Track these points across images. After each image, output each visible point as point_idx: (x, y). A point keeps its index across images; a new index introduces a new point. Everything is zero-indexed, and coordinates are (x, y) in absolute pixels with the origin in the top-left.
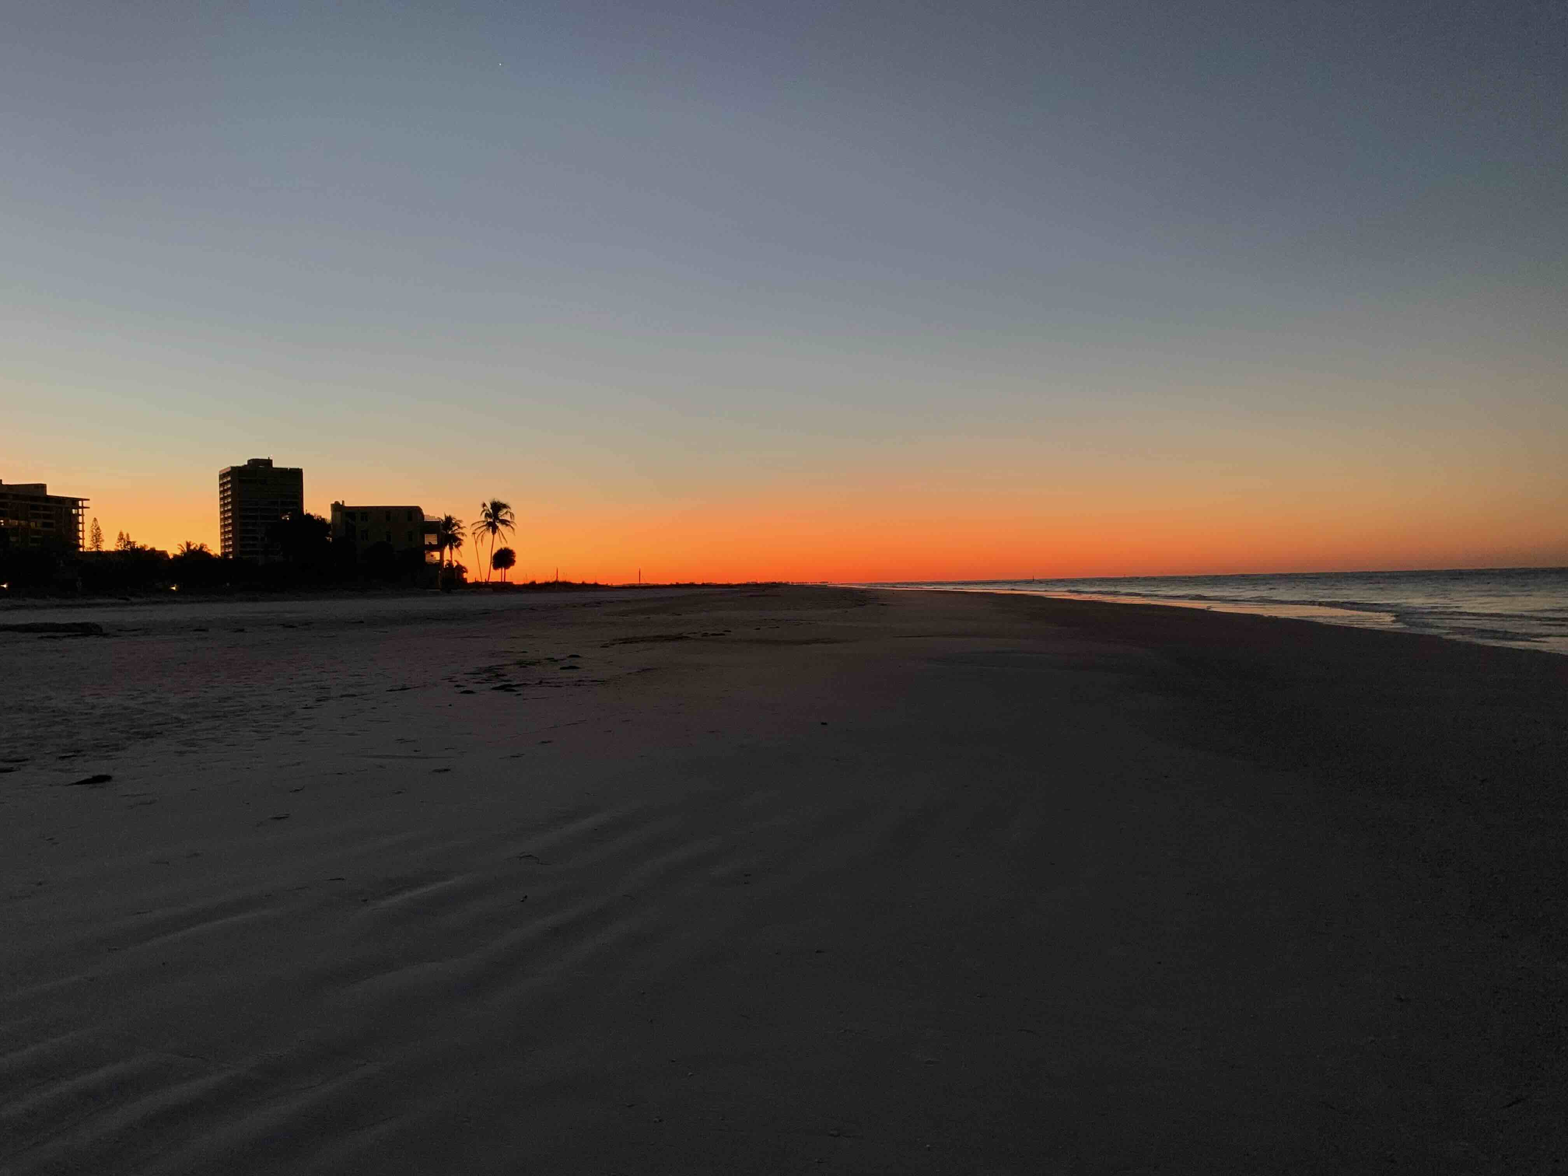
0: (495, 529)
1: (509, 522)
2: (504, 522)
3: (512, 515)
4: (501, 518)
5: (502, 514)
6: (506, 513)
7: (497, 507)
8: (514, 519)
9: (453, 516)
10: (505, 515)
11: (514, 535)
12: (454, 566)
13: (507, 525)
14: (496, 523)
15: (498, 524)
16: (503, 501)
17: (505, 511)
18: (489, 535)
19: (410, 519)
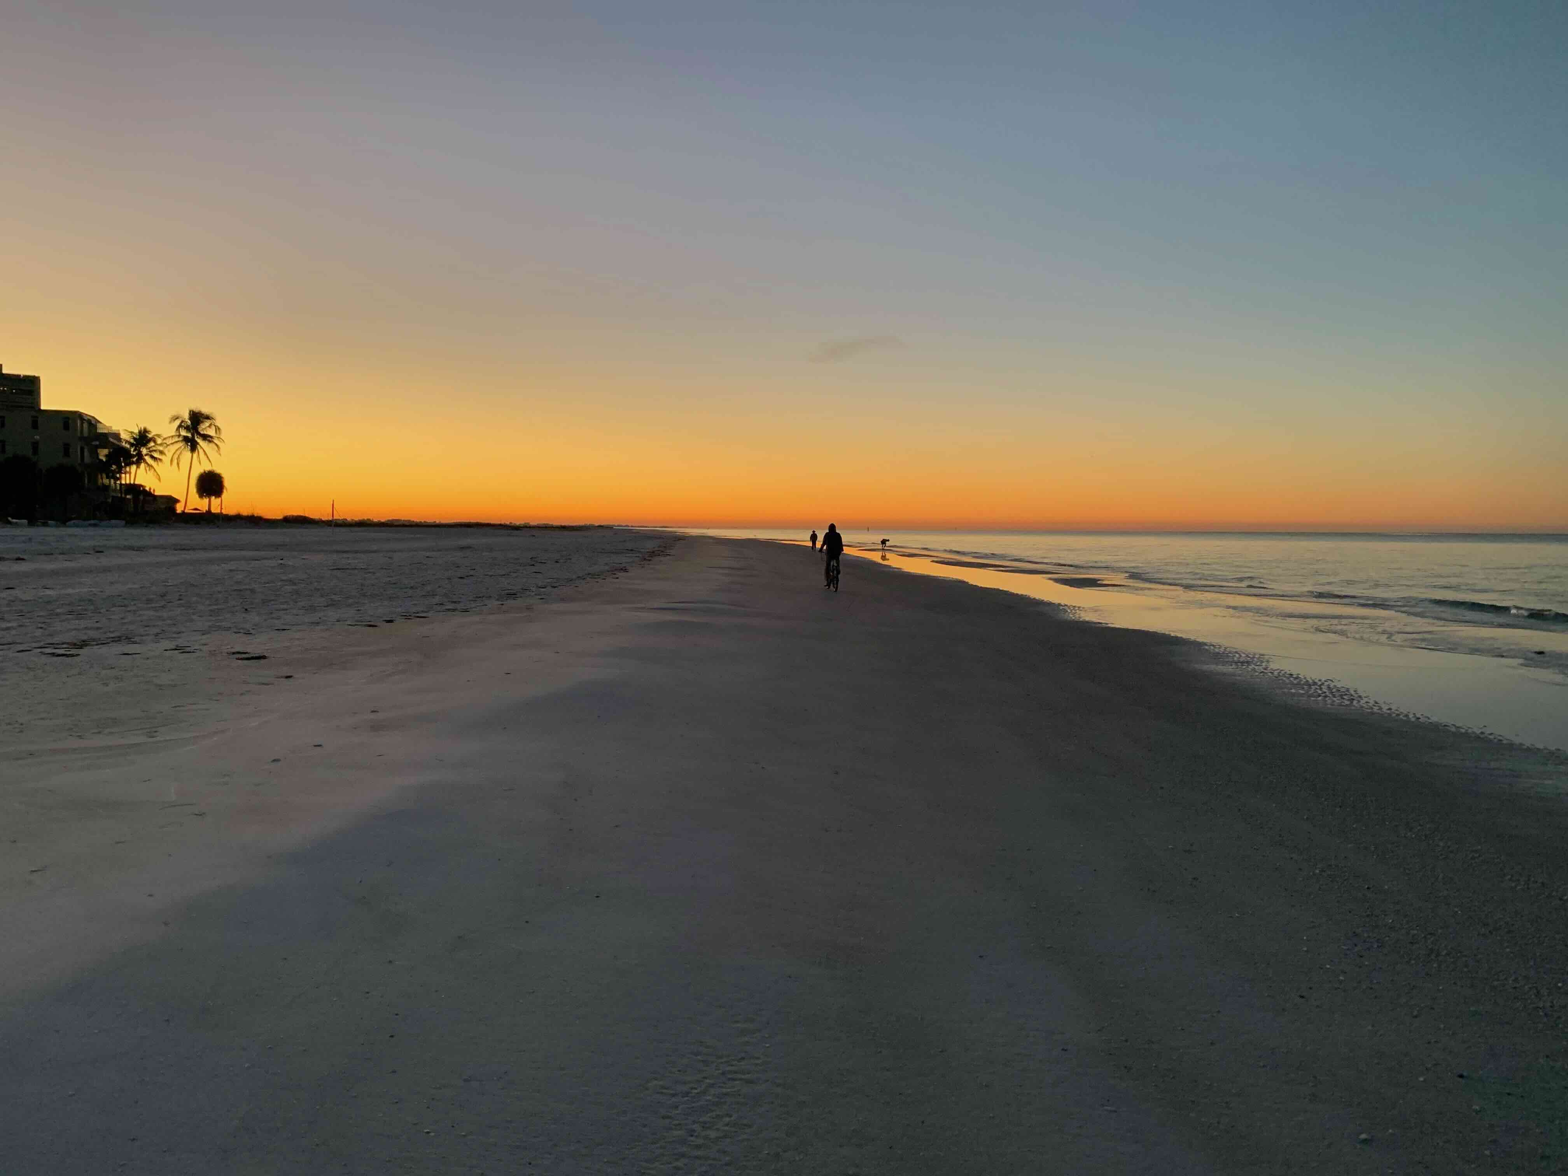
0: (194, 446)
1: (211, 437)
2: (205, 437)
3: (218, 429)
4: (202, 432)
5: (204, 427)
6: (210, 426)
7: (197, 418)
8: (220, 434)
9: (149, 428)
10: (208, 429)
11: (220, 454)
12: (142, 495)
13: (210, 441)
14: (196, 439)
15: (199, 440)
16: (205, 410)
17: (207, 423)
18: (187, 454)
19: (66, 426)
